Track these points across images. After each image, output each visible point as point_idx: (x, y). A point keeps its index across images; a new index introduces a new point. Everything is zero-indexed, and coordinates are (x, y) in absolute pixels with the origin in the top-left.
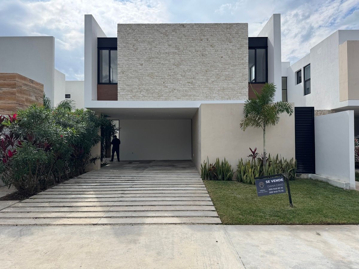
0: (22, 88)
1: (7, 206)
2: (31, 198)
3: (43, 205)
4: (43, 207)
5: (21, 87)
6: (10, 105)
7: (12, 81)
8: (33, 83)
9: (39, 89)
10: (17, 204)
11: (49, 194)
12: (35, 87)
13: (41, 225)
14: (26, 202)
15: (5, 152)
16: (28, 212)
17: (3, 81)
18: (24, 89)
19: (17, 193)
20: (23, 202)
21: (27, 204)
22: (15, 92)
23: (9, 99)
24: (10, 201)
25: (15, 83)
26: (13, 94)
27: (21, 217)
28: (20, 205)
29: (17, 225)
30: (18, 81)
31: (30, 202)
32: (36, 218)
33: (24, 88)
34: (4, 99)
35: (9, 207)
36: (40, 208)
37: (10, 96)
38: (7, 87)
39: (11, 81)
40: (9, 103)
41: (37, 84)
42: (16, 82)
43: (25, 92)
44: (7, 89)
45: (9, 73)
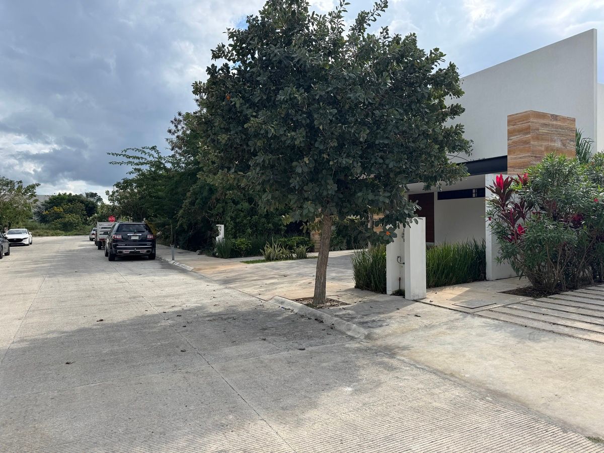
0: (540, 131)
1: (516, 302)
2: (550, 298)
3: (568, 309)
4: (567, 312)
5: (538, 130)
6: (522, 160)
7: (525, 123)
8: (556, 120)
9: (567, 128)
10: (530, 301)
11: (580, 297)
12: (560, 126)
13: (560, 334)
14: (542, 302)
15: (514, 227)
16: (543, 314)
17: (512, 127)
18: (543, 132)
19: (531, 289)
20: (539, 301)
21: (543, 303)
22: (530, 140)
23: (521, 151)
24: (520, 296)
25: (530, 126)
26: (526, 142)
27: (533, 318)
28: (534, 303)
29: (526, 326)
30: (533, 122)
31: (548, 303)
32: (554, 324)
33: (543, 130)
34: (514, 153)
35: (519, 303)
36: (562, 312)
37: (522, 147)
38: (517, 133)
39: (523, 125)
40: (521, 158)
41: (564, 119)
42: (530, 123)
43: (544, 136)
44: (518, 136)
45: (520, 113)
